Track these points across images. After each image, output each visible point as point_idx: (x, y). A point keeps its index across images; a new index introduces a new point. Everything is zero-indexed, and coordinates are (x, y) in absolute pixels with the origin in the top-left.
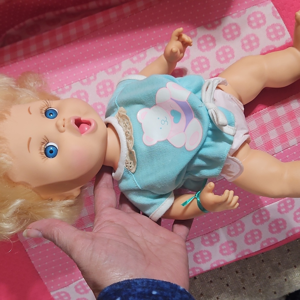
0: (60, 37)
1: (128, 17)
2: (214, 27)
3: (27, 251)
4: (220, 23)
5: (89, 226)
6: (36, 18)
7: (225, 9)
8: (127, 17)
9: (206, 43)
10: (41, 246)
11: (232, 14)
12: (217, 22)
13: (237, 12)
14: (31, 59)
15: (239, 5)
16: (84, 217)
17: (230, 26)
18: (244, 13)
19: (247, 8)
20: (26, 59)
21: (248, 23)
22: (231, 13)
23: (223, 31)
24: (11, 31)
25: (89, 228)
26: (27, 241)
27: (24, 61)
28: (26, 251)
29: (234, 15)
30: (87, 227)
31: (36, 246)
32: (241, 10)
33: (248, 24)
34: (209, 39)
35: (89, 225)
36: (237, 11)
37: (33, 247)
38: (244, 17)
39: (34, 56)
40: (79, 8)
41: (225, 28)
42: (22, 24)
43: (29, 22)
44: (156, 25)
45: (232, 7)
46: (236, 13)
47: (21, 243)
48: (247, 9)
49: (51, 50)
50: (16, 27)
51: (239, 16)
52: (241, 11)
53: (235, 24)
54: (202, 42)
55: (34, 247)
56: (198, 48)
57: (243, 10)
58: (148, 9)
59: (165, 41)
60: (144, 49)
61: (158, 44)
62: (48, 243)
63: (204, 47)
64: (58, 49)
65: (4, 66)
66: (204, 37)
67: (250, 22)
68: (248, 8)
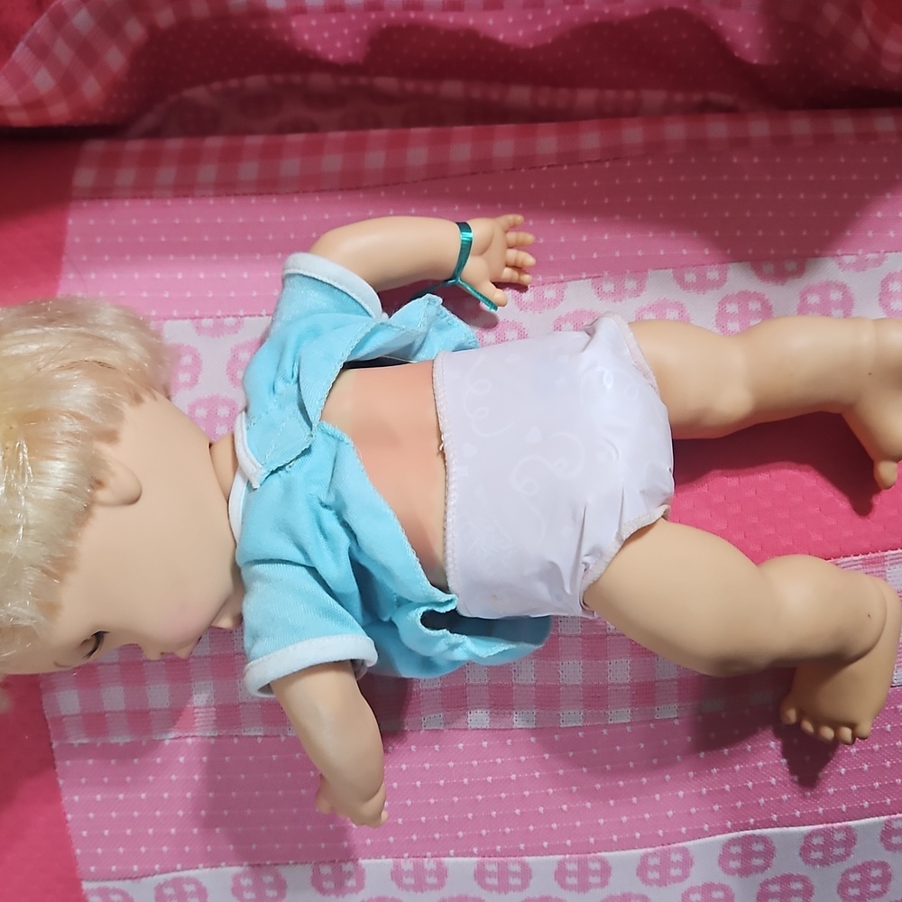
0: (333, 162)
1: (544, 169)
2: (781, 275)
3: (54, 746)
4: (800, 271)
5: (253, 734)
6: (279, 78)
7: (827, 233)
8: (541, 167)
9: (744, 314)
10: (99, 745)
11: (843, 255)
12: (791, 266)
13: (857, 255)
14: (233, 201)
15: (870, 234)
16: (245, 703)
17: (827, 287)
18: (879, 262)
19: (891, 252)
20: (217, 195)
21: (880, 294)
22: (839, 252)
23: (803, 297)
24: (199, 94)
25: (249, 736)
26: (64, 720)
27: (211, 202)
28: (51, 744)
29: (848, 259)
30: (245, 734)
31: (85, 741)
32: (872, 252)
33: (880, 300)
34: (754, 306)
35: (252, 729)
36: (860, 252)
37: (76, 742)
38: (874, 276)
39: (245, 194)
40: (410, 86)
41: (809, 290)
42: (234, 83)
43: (256, 82)
44: (618, 217)
45: (848, 233)
46: (853, 257)
47: (45, 720)
48: (887, 254)
49: (297, 192)
50: (217, 86)
51: (861, 266)
52: (871, 256)
53: (842, 287)
54: (732, 308)
55: (78, 741)
56: (715, 324)
57: (879, 252)
58: (607, 164)
59: (628, 271)
60: (562, 277)
61: (606, 273)
62: (121, 744)
63: (734, 326)
64: (318, 199)
65: (151, 197)
66: (744, 297)
67: (887, 293)
68: (893, 254)
